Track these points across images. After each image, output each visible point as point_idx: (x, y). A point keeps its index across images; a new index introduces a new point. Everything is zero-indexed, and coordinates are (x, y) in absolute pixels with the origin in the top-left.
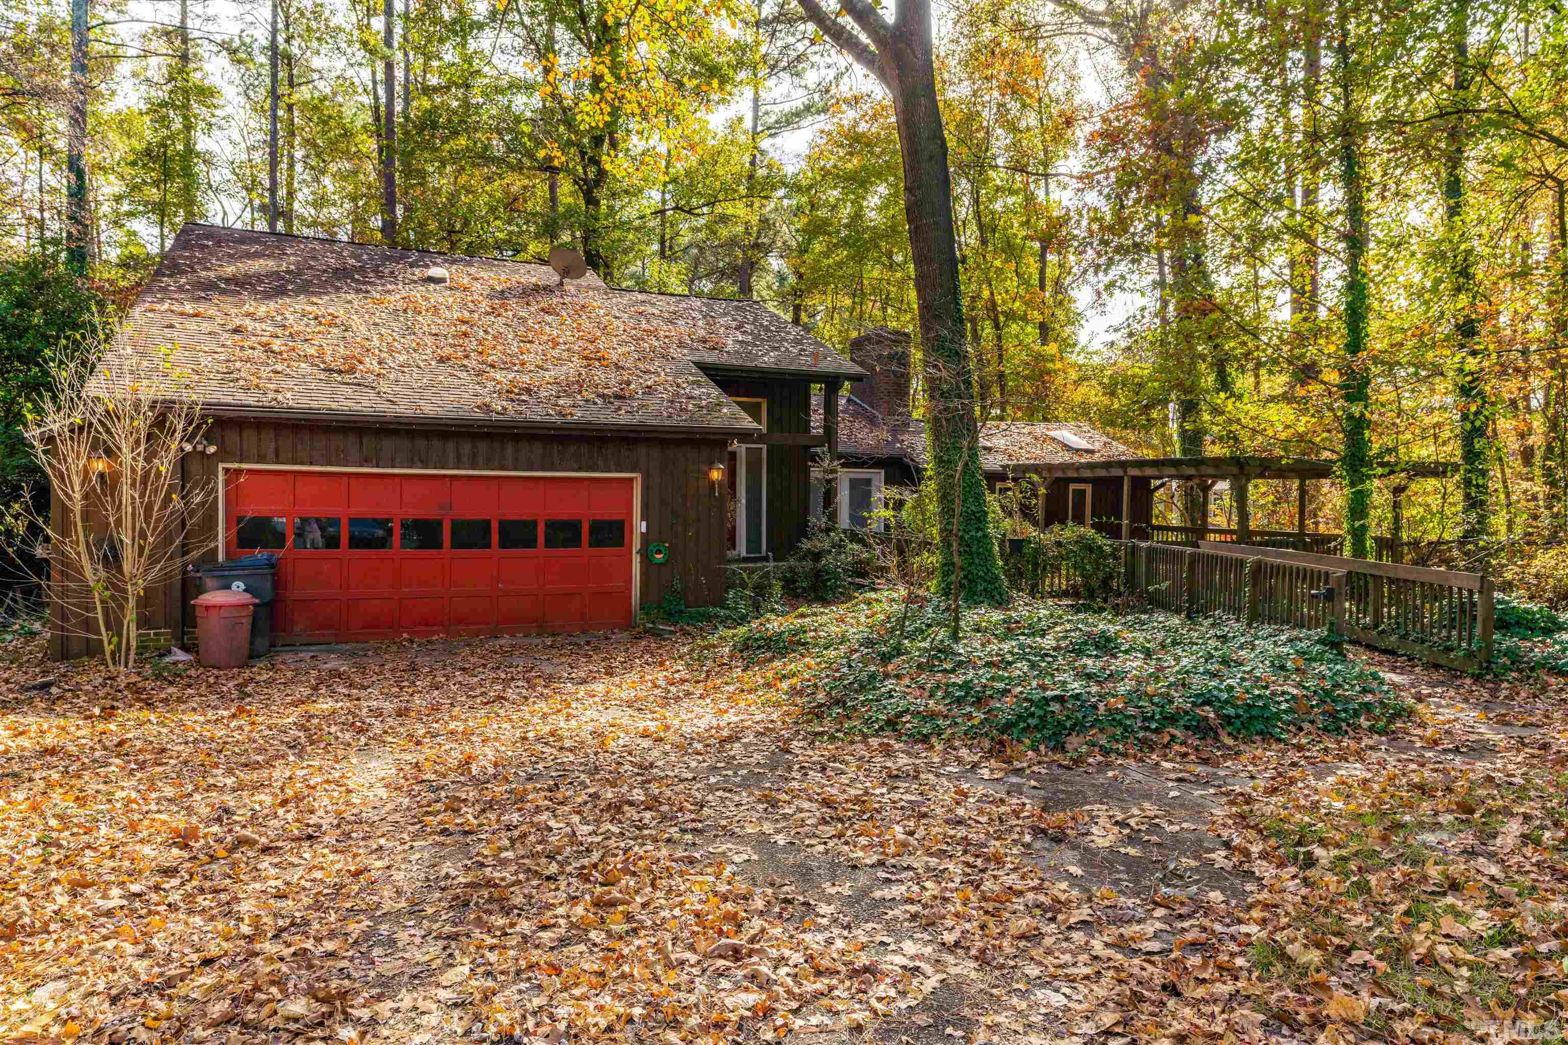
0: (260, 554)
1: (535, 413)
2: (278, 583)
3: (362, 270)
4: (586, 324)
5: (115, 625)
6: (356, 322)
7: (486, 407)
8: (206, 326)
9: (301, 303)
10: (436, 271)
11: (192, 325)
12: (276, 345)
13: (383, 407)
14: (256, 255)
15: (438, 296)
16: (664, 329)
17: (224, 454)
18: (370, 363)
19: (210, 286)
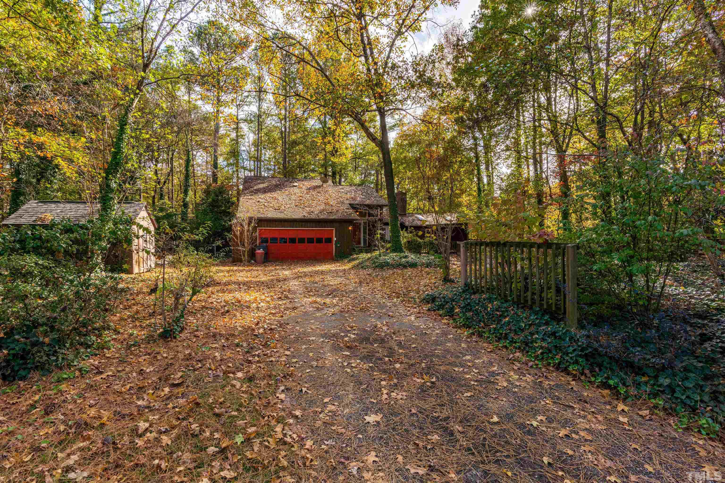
0: (265, 244)
1: (313, 216)
2: (268, 250)
3: (280, 185)
4: (327, 196)
5: (244, 256)
6: (280, 198)
7: (304, 216)
8: (254, 201)
9: (269, 195)
10: (296, 184)
11: (251, 201)
12: (266, 204)
13: (286, 217)
14: (259, 184)
15: (296, 190)
16: (344, 195)
17: (258, 226)
18: (283, 207)
19: (252, 192)
